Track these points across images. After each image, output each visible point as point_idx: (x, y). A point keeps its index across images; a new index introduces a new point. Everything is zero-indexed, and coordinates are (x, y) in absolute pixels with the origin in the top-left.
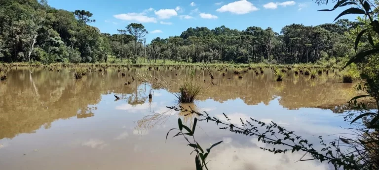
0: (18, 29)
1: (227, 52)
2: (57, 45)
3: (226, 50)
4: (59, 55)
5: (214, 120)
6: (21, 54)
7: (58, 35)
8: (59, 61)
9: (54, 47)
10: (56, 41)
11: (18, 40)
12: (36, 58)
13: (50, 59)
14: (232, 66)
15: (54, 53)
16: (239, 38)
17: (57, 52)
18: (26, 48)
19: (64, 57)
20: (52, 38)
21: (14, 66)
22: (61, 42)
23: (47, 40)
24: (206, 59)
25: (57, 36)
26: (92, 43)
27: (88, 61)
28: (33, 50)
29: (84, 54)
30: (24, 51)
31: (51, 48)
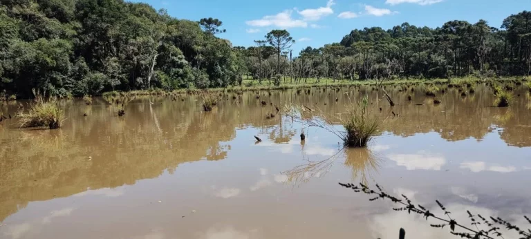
0: (136, 49)
1: (412, 62)
2: (181, 66)
3: (411, 59)
4: (183, 79)
5: (421, 212)
6: (139, 80)
7: (182, 53)
8: (183, 86)
9: (177, 69)
10: (180, 61)
11: (136, 63)
12: (156, 84)
13: (173, 84)
14: (420, 83)
15: (177, 77)
16: (431, 41)
17: (181, 76)
18: (145, 72)
19: (189, 81)
20: (175, 58)
21: (133, 95)
22: (184, 61)
23: (168, 60)
24: (381, 73)
25: (180, 54)
26: (223, 61)
27: (217, 85)
28: (153, 73)
29: (213, 75)
30: (142, 77)
31: (174, 70)
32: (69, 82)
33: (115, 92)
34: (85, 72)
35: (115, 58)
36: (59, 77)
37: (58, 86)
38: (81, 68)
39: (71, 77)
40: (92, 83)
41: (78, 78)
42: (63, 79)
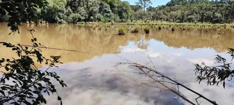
0: (92, 4)
1: (205, 16)
2: (108, 12)
3: (205, 14)
4: (109, 18)
6: (92, 17)
8: (109, 21)
9: (107, 14)
10: (108, 10)
11: (91, 10)
12: (99, 20)
13: (106, 20)
14: (207, 25)
15: (107, 17)
17: (108, 16)
18: (94, 14)
19: (112, 19)
20: (105, 8)
21: (89, 24)
22: (110, 10)
23: (103, 9)
25: (109, 7)
26: (126, 11)
27: (122, 21)
28: (98, 15)
29: (121, 17)
30: (93, 16)
31: (106, 14)
32: (64, 17)
33: (83, 22)
34: (71, 13)
35: (82, 8)
36: (61, 14)
37: (60, 18)
38: (69, 11)
39: (65, 15)
40: (74, 18)
41: (68, 15)
42: (63, 15)
